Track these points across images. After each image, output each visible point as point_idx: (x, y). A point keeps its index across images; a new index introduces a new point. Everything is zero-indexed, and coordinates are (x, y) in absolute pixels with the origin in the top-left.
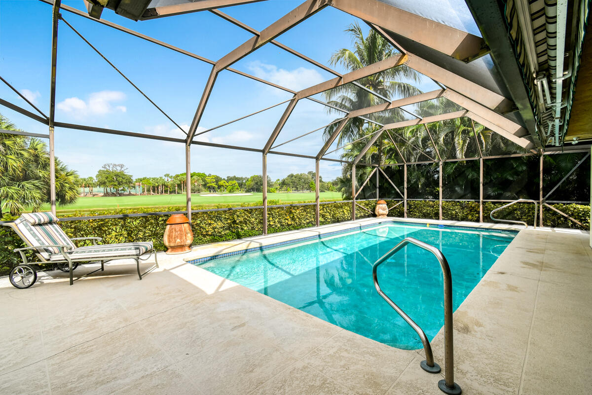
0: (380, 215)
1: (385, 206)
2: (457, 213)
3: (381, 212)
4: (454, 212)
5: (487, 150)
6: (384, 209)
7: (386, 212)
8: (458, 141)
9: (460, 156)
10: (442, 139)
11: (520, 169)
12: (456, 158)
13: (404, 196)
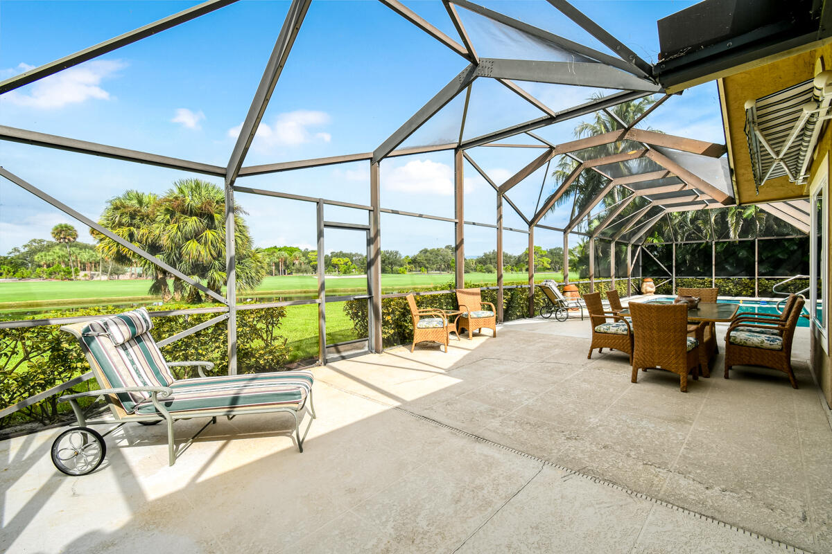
0: (647, 293)
1: (652, 284)
2: (730, 289)
3: (649, 289)
4: (727, 289)
5: (760, 230)
6: (652, 287)
7: (654, 290)
8: (731, 220)
9: (733, 236)
10: (713, 220)
11: (792, 249)
12: (729, 237)
13: (672, 273)
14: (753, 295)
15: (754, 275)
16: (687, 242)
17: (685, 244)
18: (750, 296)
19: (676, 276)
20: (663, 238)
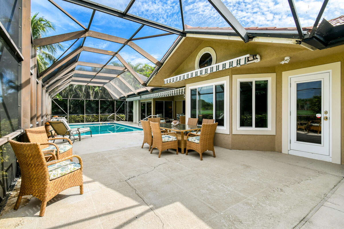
2: (90, 119)
5: (100, 97)
9: (92, 98)
10: (84, 90)
12: (90, 98)
13: (67, 113)
14: (98, 121)
15: (99, 114)
16: (73, 99)
17: (72, 100)
18: (97, 122)
19: (69, 114)
20: (62, 96)
